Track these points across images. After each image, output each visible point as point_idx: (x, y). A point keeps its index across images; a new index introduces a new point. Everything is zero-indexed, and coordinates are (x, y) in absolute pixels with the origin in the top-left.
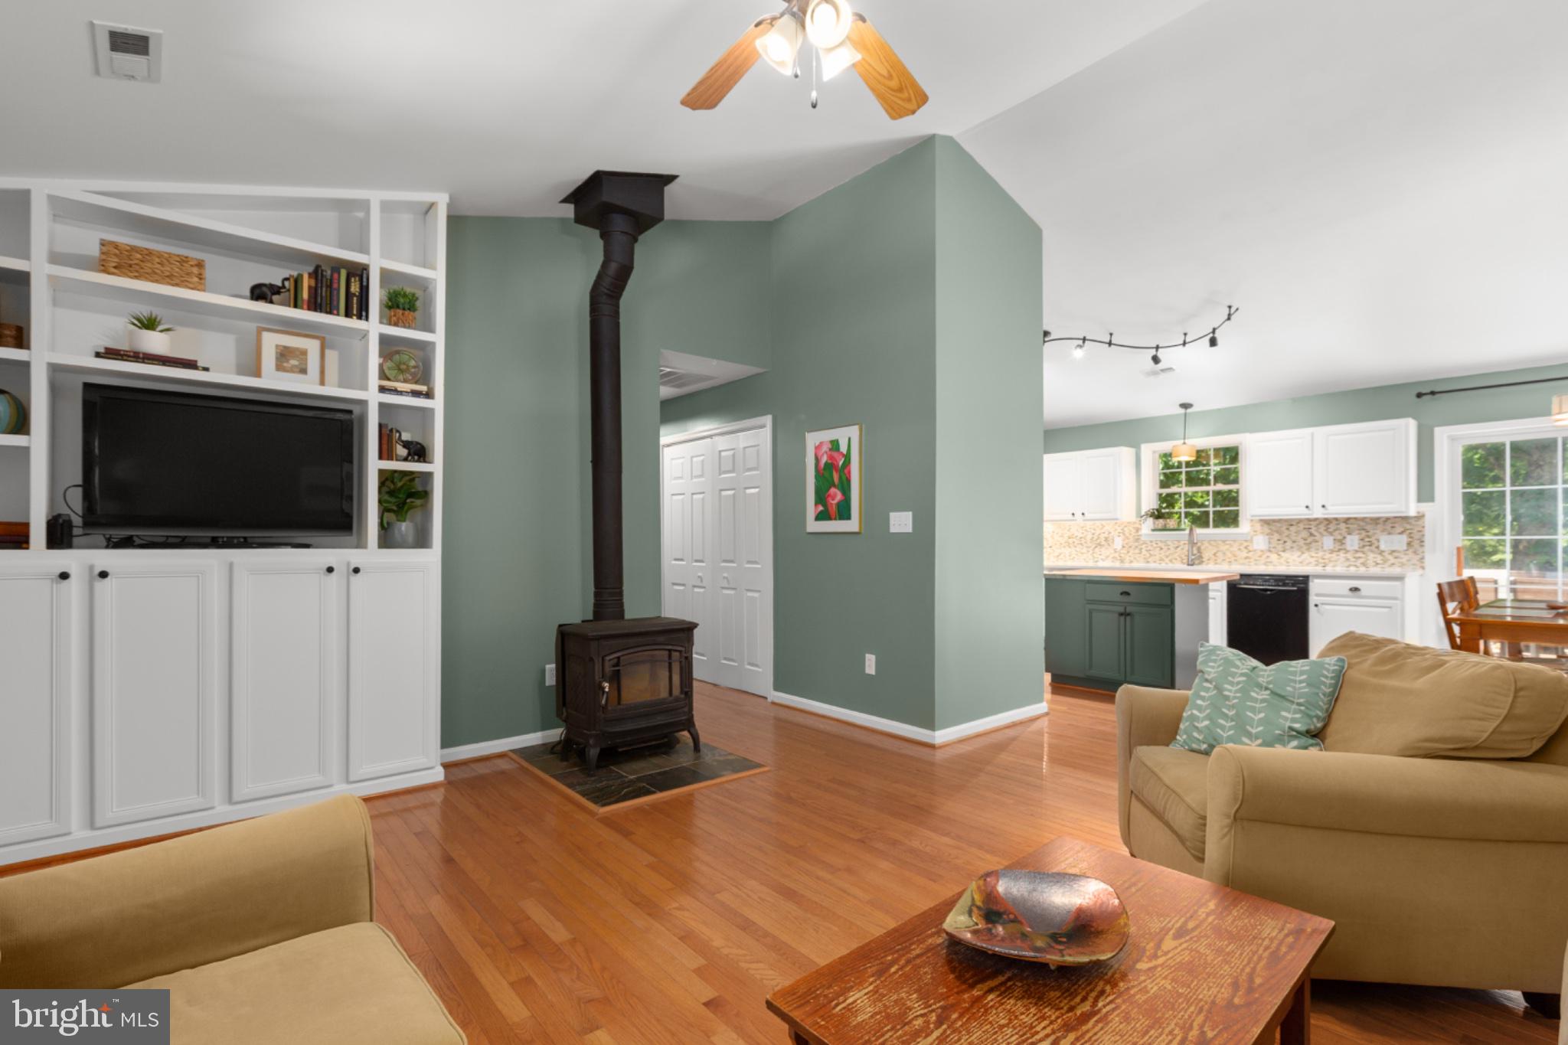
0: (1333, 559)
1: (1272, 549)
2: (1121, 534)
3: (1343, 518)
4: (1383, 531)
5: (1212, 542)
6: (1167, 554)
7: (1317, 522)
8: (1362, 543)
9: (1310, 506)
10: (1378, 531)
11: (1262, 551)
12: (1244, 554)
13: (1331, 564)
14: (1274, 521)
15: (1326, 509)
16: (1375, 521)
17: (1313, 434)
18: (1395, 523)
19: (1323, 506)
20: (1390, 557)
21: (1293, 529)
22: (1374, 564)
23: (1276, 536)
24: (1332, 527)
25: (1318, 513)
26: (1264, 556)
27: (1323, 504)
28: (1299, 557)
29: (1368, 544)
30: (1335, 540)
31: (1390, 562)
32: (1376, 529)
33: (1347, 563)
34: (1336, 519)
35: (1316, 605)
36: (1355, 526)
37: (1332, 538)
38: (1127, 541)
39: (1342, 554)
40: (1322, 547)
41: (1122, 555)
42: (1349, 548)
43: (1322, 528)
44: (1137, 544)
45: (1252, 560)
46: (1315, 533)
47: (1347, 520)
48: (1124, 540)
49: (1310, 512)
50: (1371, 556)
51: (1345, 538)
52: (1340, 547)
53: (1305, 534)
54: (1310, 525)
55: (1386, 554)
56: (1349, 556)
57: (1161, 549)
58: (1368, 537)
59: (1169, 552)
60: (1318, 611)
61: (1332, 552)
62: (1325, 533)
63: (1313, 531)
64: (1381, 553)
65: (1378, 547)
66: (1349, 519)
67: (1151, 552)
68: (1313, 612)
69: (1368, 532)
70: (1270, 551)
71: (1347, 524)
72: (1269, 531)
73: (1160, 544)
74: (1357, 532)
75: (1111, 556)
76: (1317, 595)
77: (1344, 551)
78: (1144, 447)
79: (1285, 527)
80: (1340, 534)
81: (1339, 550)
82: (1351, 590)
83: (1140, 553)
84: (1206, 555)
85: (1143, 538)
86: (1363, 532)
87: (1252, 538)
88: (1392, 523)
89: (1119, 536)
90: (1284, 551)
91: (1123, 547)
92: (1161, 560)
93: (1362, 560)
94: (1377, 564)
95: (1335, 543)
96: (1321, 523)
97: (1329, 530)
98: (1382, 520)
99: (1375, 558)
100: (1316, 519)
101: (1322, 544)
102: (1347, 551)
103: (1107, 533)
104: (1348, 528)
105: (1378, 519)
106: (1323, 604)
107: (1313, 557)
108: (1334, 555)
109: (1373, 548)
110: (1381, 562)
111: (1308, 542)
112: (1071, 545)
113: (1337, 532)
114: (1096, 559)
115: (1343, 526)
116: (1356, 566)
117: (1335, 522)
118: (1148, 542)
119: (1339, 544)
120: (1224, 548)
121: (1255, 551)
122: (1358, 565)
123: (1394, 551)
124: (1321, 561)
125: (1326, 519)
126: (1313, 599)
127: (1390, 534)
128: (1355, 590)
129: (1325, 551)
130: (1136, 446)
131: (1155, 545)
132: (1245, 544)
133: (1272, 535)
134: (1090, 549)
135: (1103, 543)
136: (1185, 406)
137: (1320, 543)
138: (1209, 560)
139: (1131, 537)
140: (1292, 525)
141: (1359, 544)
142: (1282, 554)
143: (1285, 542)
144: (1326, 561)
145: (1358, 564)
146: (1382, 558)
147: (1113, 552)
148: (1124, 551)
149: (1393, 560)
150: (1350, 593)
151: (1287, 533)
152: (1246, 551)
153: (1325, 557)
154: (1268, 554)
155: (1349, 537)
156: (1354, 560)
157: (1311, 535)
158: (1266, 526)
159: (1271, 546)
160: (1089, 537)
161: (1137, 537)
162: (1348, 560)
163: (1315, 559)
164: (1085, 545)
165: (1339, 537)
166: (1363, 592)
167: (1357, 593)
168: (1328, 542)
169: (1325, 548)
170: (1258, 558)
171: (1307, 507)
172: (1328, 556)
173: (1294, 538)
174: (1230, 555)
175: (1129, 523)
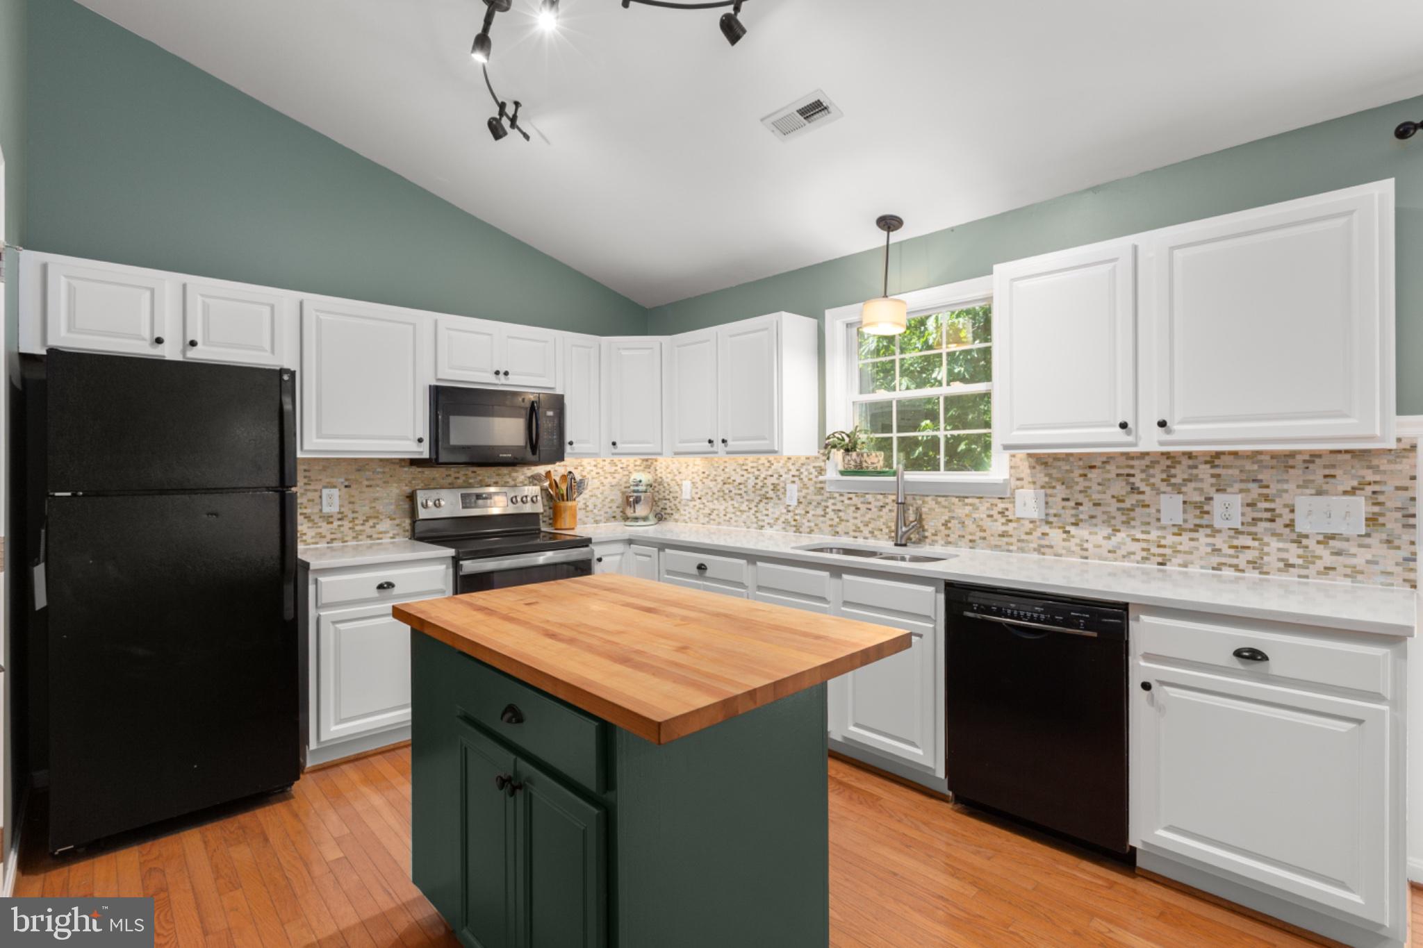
0: (1180, 548)
1: (1051, 519)
2: (796, 479)
3: (1205, 453)
4: (1305, 485)
5: (940, 499)
6: (866, 519)
7: (1147, 461)
8: (1251, 514)
9: (1130, 425)
10: (1291, 486)
11: (1032, 522)
12: (998, 527)
13: (1179, 559)
14: (1056, 458)
15: (1169, 432)
16: (1285, 460)
17: (1135, 248)
18: (1333, 466)
19: (1162, 424)
20: (1320, 550)
21: (1093, 474)
22: (1281, 565)
23: (1061, 491)
24: (1180, 473)
25: (1150, 441)
26: (1037, 533)
27: (1160, 418)
28: (1108, 538)
29: (1268, 515)
30: (1185, 502)
31: (1320, 565)
32: (1287, 481)
33: (1215, 560)
34: (1190, 455)
35: (1146, 686)
36: (1236, 472)
37: (1181, 498)
38: (805, 491)
39: (1202, 537)
40: (1159, 520)
41: (797, 517)
42: (1218, 523)
43: (1158, 475)
44: (819, 498)
45: (1014, 540)
46: (1143, 487)
47: (1214, 459)
48: (799, 491)
49: (1130, 439)
50: (1275, 544)
51: (1209, 499)
52: (1198, 521)
53: (1119, 488)
54: (1132, 467)
55: (1310, 543)
56: (1219, 541)
57: (858, 509)
58: (1267, 498)
59: (869, 516)
60: (1152, 700)
61: (1180, 531)
62: (1163, 487)
63: (1136, 480)
64: (1299, 539)
65: (1290, 525)
66: (1218, 455)
67: (841, 514)
68: (1137, 699)
69: (1267, 487)
70: (1048, 523)
71: (1214, 467)
72: (1047, 479)
73: (855, 500)
74: (1237, 486)
75: (782, 519)
76: (1148, 657)
77: (1208, 531)
78: (829, 313)
79: (1077, 472)
80: (1201, 490)
81: (1197, 528)
82: (1238, 654)
83: (824, 516)
84: (931, 525)
85: (828, 488)
86: (1253, 486)
87: (1013, 494)
88: (1325, 467)
89: (793, 482)
90: (1076, 524)
91: (800, 503)
92: (857, 530)
93: (1250, 555)
94: (1289, 566)
95: (1185, 512)
96: (1154, 463)
97: (1173, 480)
98: (1299, 458)
99: (1279, 550)
100: (1144, 455)
101: (1158, 511)
102: (1215, 532)
103: (776, 476)
104: (1218, 476)
105: (1292, 455)
106: (1162, 683)
107: (1138, 540)
108: (1185, 537)
109: (1278, 526)
110: (1300, 561)
111: (1127, 505)
112: (726, 497)
113: (1192, 485)
114: (761, 523)
115: (1204, 471)
116: (1237, 568)
117: (1186, 462)
118: (837, 495)
119: (1197, 512)
120: (961, 511)
121: (1019, 519)
122: (1242, 565)
123: (1333, 537)
124: (1154, 550)
125: (1167, 455)
126: (1139, 668)
127: (1319, 493)
128: (1252, 656)
129: (1164, 528)
130: (816, 314)
131: (847, 502)
132: (1001, 506)
133: (1054, 487)
134: (752, 505)
135: (771, 494)
136: (889, 223)
137: (1152, 510)
138: (935, 534)
139: (810, 484)
140: (1092, 467)
141: (1243, 514)
142: (1072, 529)
143: (1079, 504)
144: (1168, 551)
145: (1242, 561)
146: (1300, 551)
147: (785, 511)
148: (800, 511)
149: (1328, 560)
150: (1236, 663)
151: (1082, 483)
152: (1003, 520)
153: (1163, 542)
154: (1046, 529)
155: (1218, 498)
156: (1232, 551)
157: (1134, 489)
158: (1038, 468)
159: (1052, 511)
160: (751, 482)
161: (819, 485)
162: (1216, 551)
163: (1144, 545)
164: (746, 497)
165: (1197, 498)
166: (1275, 666)
167: (1257, 666)
168: (1171, 507)
169: (1164, 522)
170: (1024, 537)
171: (1124, 426)
172: (1170, 539)
173: (1096, 497)
174: (971, 527)
175: (808, 458)
